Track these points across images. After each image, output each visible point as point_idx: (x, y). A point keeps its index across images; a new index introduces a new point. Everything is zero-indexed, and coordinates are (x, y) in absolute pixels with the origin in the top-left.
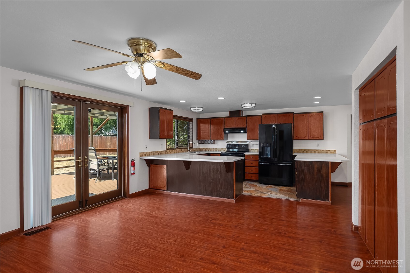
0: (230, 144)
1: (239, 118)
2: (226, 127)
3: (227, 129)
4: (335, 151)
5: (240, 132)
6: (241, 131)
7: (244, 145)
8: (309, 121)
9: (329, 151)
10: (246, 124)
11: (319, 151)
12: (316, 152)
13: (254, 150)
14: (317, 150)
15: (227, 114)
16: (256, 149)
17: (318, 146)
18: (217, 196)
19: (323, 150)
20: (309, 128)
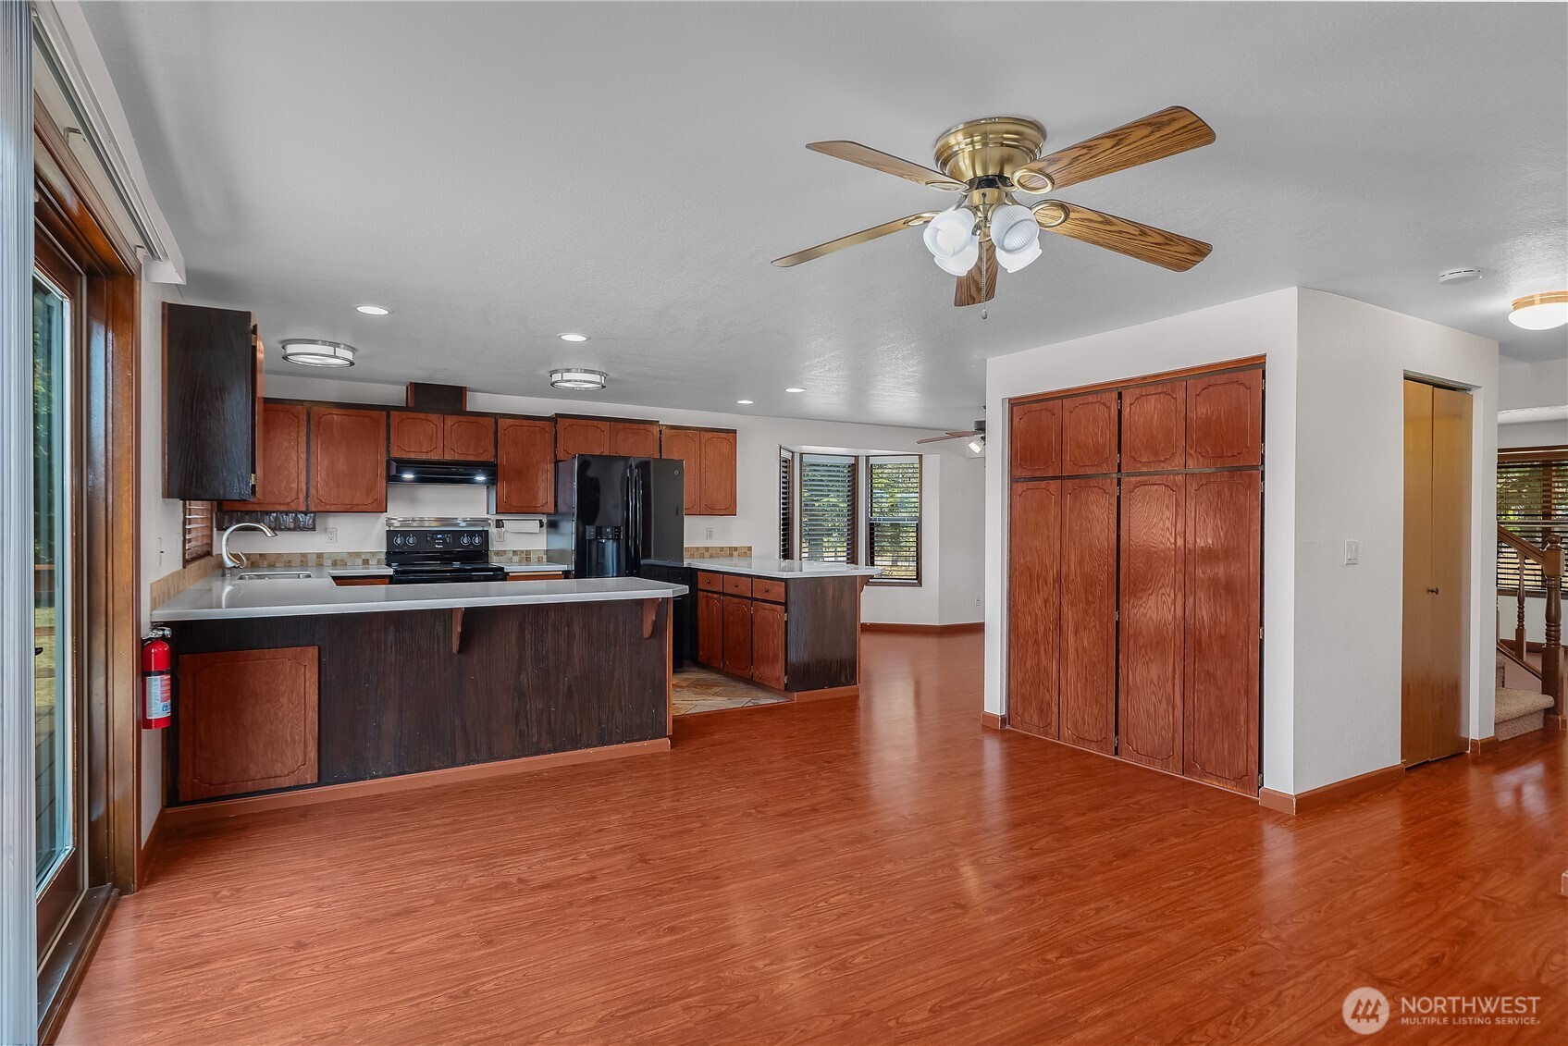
0: (405, 534)
1: (462, 418)
2: (396, 454)
3: (404, 464)
4: (750, 549)
5: (470, 481)
6: (473, 475)
7: (471, 534)
8: (703, 456)
9: (736, 549)
10: (492, 450)
11: (714, 552)
12: (707, 555)
13: (505, 557)
14: (707, 549)
15: (396, 394)
16: (514, 551)
17: (710, 534)
18: (603, 742)
19: (722, 549)
20: (703, 478)
